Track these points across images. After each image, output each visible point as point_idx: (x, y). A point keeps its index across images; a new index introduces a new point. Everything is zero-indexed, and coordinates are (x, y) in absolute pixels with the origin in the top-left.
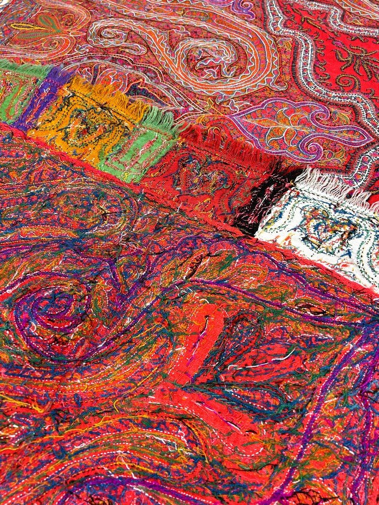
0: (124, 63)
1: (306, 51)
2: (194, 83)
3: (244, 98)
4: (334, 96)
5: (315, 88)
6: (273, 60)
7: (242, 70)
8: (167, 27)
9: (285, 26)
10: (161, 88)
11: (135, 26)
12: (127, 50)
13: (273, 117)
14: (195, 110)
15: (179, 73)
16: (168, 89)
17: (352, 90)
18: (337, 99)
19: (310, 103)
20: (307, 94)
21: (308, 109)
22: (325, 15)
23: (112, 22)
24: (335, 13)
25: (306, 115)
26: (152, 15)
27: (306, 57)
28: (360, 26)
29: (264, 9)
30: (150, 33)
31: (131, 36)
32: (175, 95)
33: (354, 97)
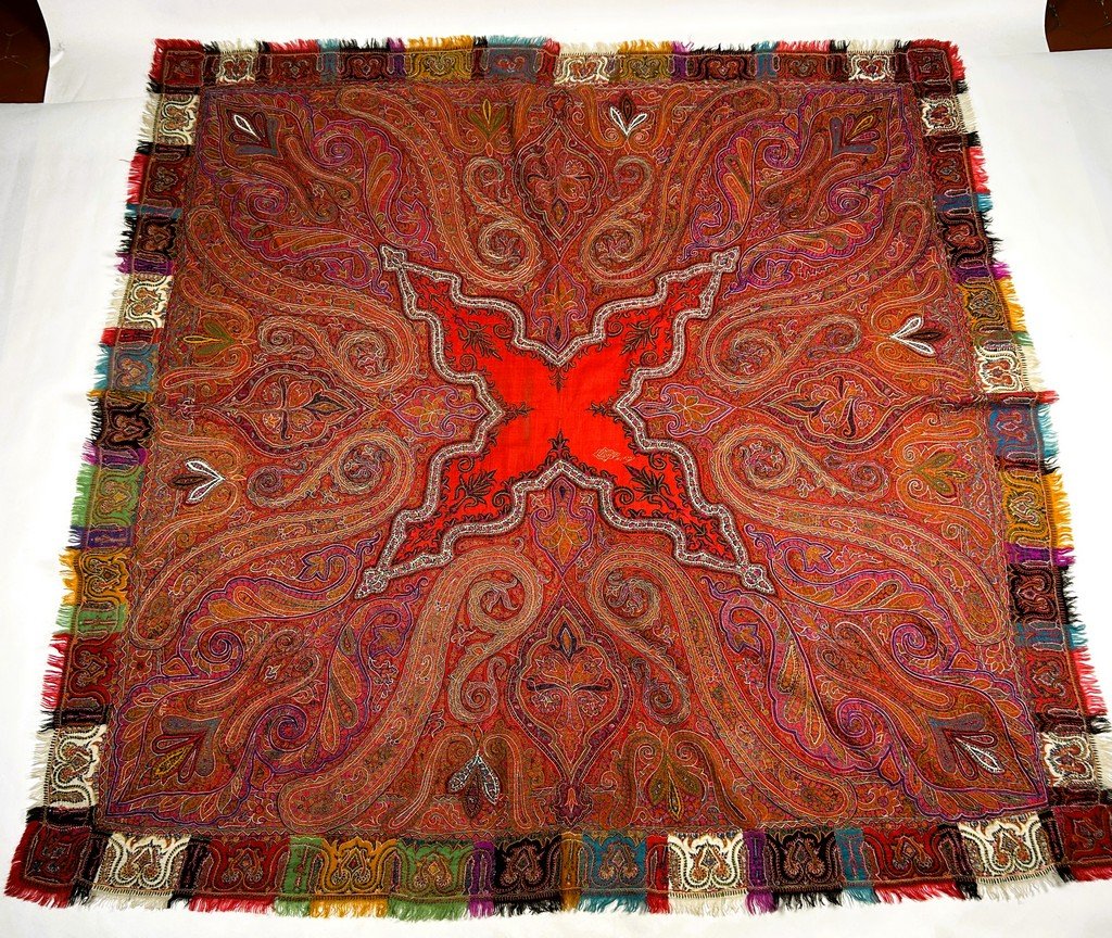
0: (301, 369)
1: (437, 335)
2: (360, 382)
3: (398, 391)
4: (460, 378)
5: (447, 373)
6: (414, 346)
7: (393, 363)
8: (323, 322)
9: (418, 308)
10: (337, 393)
11: (296, 323)
12: (299, 356)
13: (421, 405)
14: (367, 409)
15: (346, 373)
16: (343, 392)
17: (470, 371)
18: (462, 380)
19: (445, 387)
20: (442, 379)
21: (443, 394)
22: (447, 285)
23: (274, 323)
24: (455, 282)
25: (443, 399)
26: (306, 308)
27: (437, 342)
28: (474, 297)
29: (398, 286)
30: (311, 330)
31: (297, 337)
32: (351, 397)
33: (474, 377)
